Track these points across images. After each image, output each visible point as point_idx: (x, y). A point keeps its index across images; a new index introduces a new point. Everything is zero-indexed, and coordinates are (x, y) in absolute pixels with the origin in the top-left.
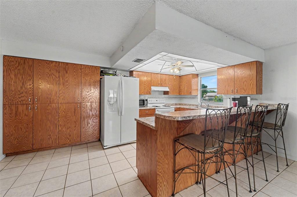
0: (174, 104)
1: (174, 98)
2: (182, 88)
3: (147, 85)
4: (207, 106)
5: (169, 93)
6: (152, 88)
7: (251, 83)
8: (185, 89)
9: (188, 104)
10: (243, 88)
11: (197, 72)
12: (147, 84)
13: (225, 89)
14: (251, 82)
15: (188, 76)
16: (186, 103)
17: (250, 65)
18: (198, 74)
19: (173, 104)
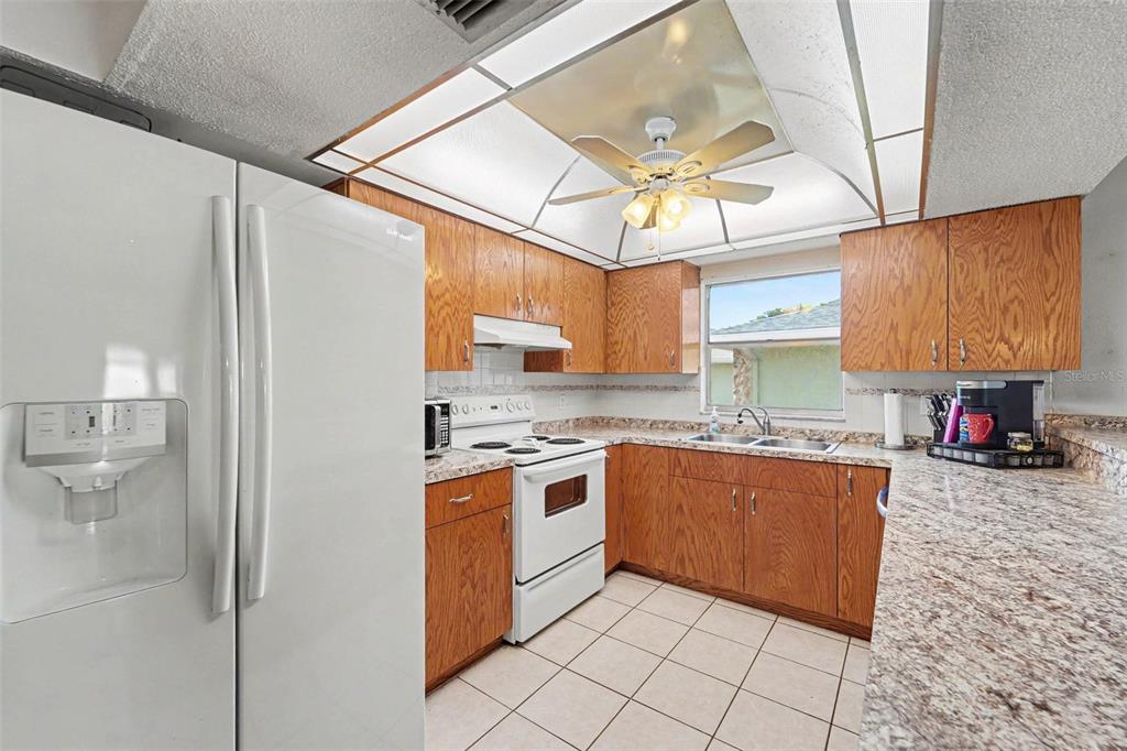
0: (571, 423)
1: (570, 392)
2: (617, 336)
3: (447, 304)
4: (763, 428)
5: (565, 364)
6: (476, 325)
7: (1053, 309)
8: (640, 343)
9: (644, 421)
10: (1002, 334)
11: (726, 248)
12: (447, 296)
13: (892, 340)
14: (1048, 306)
15: (658, 272)
16: (626, 416)
17: (1046, 218)
18: (698, 269)
19: (567, 421)
